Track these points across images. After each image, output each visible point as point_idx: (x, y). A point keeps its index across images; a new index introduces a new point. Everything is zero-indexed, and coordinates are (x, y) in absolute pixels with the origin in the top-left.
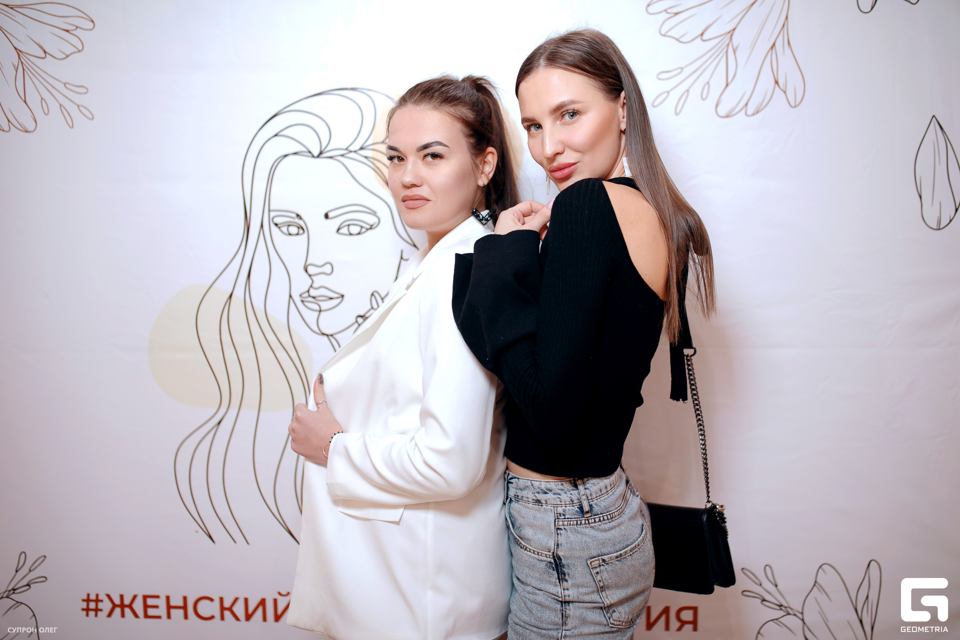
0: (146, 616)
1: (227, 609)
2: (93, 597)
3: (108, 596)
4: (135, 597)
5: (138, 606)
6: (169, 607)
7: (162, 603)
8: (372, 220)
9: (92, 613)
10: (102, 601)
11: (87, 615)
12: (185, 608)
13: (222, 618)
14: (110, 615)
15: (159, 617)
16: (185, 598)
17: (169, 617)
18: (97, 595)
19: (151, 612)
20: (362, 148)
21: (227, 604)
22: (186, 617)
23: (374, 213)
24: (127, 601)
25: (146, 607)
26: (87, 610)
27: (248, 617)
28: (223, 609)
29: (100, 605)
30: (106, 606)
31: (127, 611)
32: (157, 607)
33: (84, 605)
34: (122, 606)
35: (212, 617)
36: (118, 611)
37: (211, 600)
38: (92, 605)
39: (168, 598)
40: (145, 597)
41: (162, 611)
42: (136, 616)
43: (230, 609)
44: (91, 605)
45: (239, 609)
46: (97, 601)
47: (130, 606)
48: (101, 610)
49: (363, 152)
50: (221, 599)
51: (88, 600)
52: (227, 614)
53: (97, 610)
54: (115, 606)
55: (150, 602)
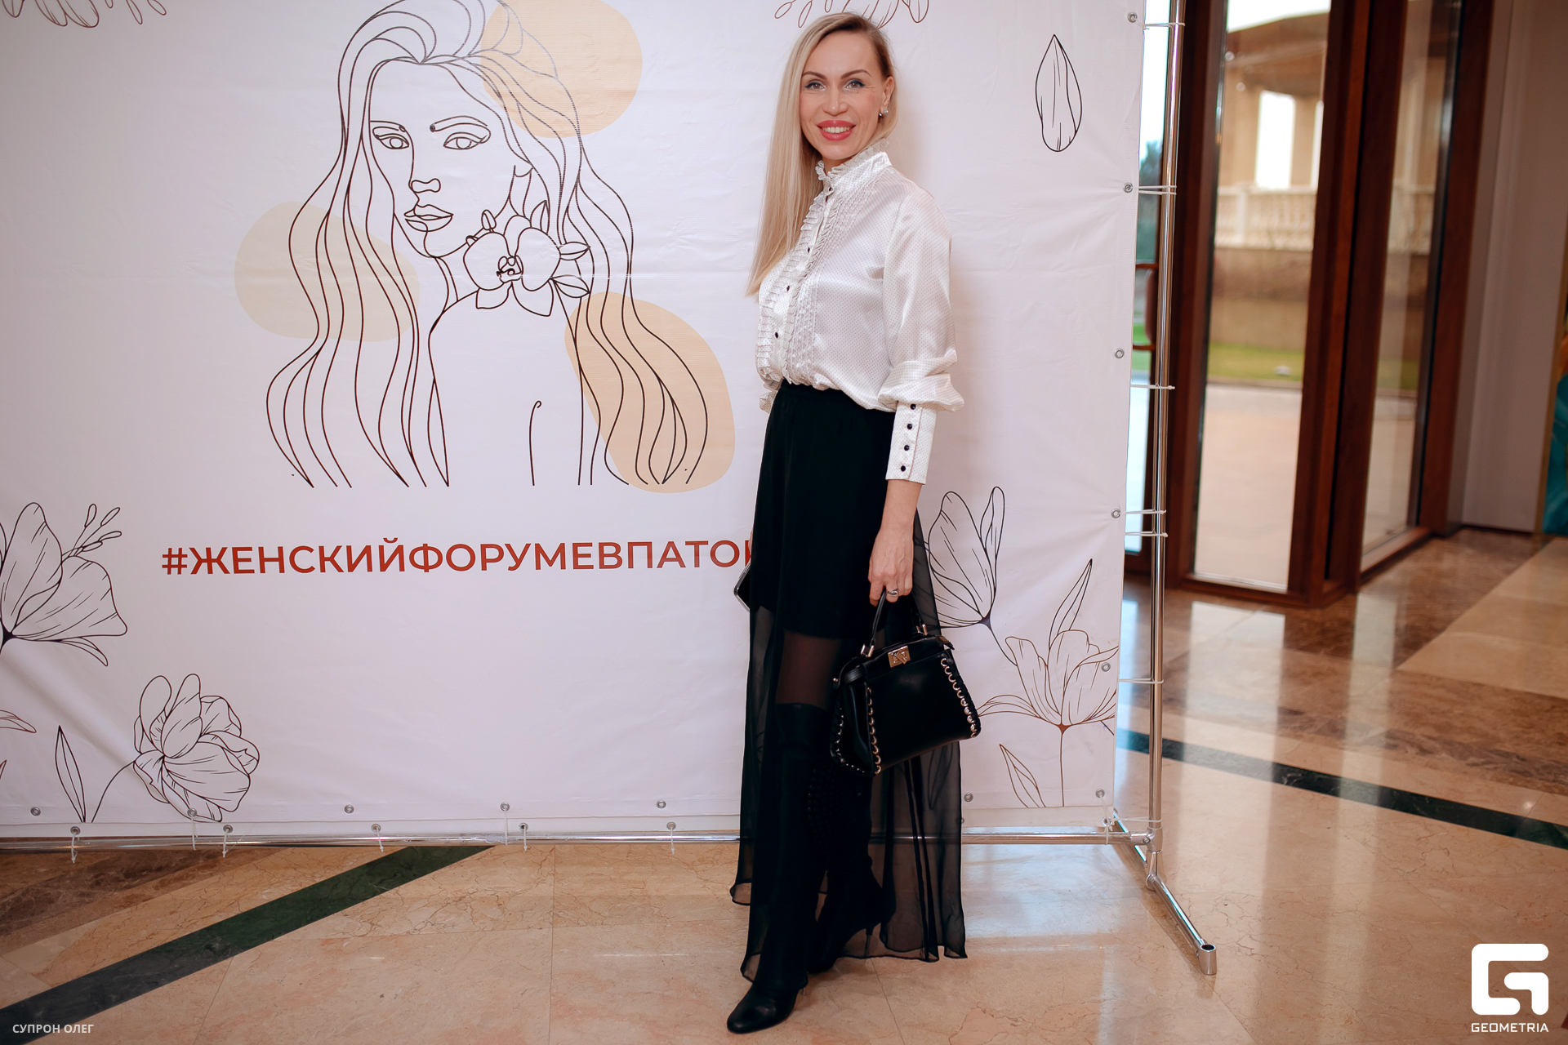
0: (237, 571)
1: (328, 559)
2: (175, 552)
3: (193, 550)
4: (224, 550)
5: (228, 560)
6: (263, 560)
7: (254, 555)
8: (482, 133)
9: (174, 571)
10: (186, 556)
11: (169, 573)
12: (280, 559)
13: (323, 570)
14: (195, 571)
15: (252, 571)
16: (280, 550)
17: (263, 570)
18: (180, 550)
19: (242, 566)
20: (469, 55)
21: (327, 554)
22: (282, 570)
23: (484, 126)
24: (214, 556)
25: (236, 560)
26: (169, 567)
27: (351, 567)
28: (323, 559)
29: (184, 561)
30: (190, 561)
31: (215, 565)
32: (249, 560)
33: (165, 561)
34: (209, 561)
35: (312, 569)
36: (204, 566)
37: (311, 550)
38: (175, 561)
39: (261, 550)
40: (235, 550)
41: (255, 564)
42: (226, 571)
43: (331, 559)
44: (173, 561)
45: (341, 558)
46: (180, 556)
47: (218, 560)
48: (185, 566)
49: (471, 60)
50: (321, 549)
51: (170, 556)
52: (328, 564)
53: (180, 566)
54: (200, 561)
55: (241, 554)
